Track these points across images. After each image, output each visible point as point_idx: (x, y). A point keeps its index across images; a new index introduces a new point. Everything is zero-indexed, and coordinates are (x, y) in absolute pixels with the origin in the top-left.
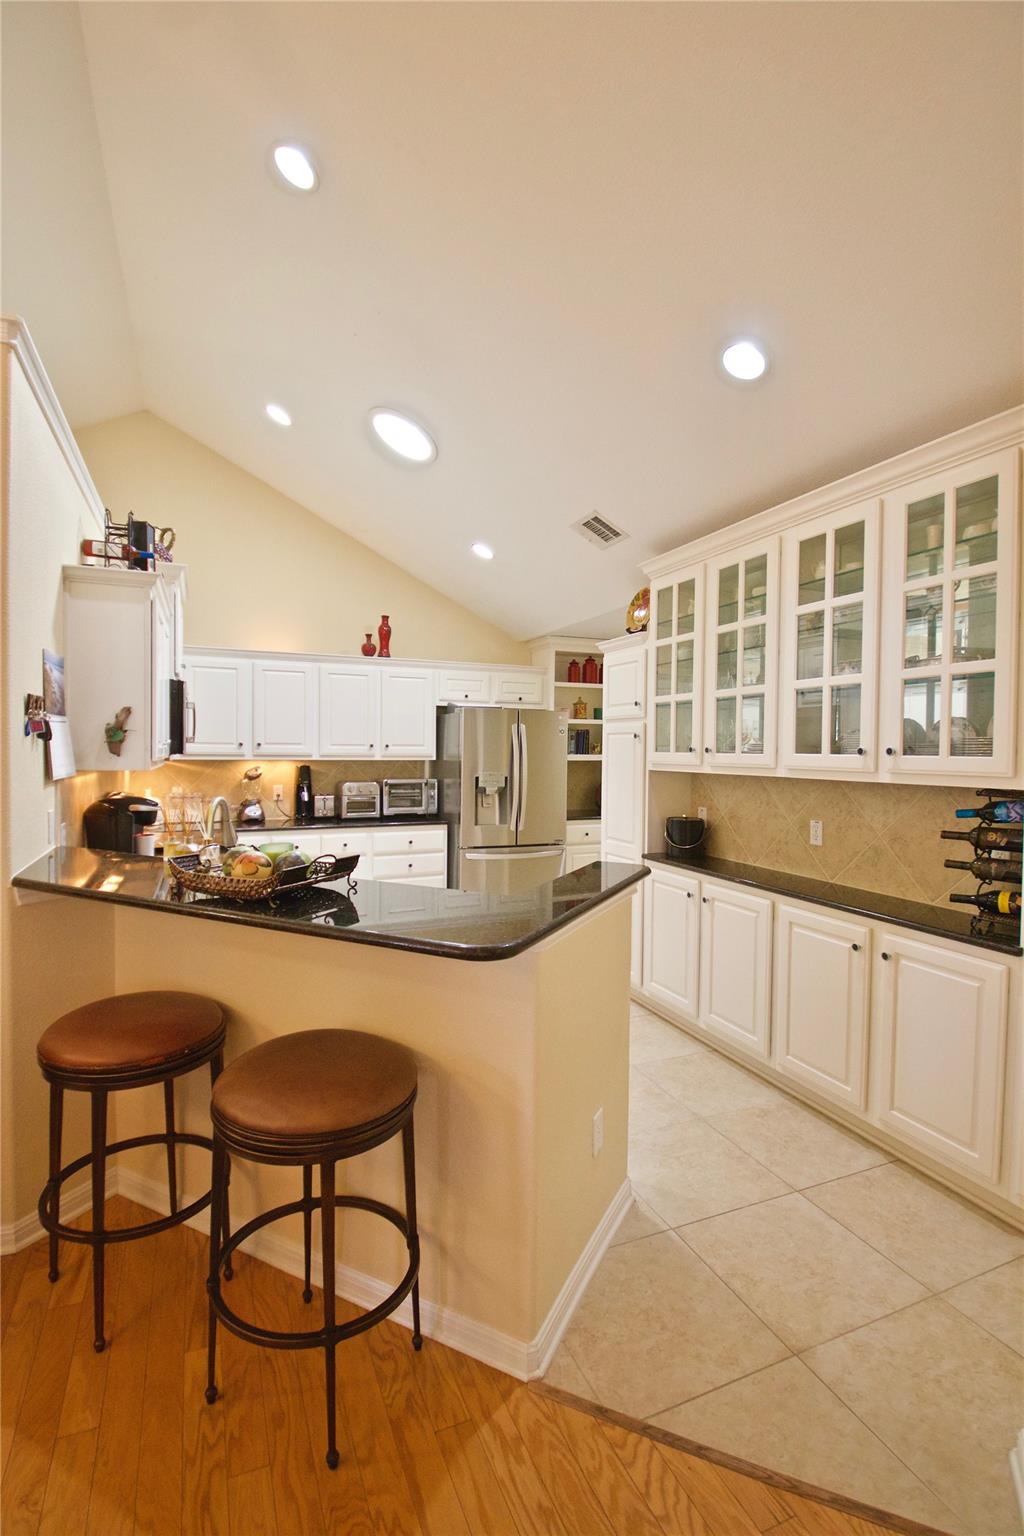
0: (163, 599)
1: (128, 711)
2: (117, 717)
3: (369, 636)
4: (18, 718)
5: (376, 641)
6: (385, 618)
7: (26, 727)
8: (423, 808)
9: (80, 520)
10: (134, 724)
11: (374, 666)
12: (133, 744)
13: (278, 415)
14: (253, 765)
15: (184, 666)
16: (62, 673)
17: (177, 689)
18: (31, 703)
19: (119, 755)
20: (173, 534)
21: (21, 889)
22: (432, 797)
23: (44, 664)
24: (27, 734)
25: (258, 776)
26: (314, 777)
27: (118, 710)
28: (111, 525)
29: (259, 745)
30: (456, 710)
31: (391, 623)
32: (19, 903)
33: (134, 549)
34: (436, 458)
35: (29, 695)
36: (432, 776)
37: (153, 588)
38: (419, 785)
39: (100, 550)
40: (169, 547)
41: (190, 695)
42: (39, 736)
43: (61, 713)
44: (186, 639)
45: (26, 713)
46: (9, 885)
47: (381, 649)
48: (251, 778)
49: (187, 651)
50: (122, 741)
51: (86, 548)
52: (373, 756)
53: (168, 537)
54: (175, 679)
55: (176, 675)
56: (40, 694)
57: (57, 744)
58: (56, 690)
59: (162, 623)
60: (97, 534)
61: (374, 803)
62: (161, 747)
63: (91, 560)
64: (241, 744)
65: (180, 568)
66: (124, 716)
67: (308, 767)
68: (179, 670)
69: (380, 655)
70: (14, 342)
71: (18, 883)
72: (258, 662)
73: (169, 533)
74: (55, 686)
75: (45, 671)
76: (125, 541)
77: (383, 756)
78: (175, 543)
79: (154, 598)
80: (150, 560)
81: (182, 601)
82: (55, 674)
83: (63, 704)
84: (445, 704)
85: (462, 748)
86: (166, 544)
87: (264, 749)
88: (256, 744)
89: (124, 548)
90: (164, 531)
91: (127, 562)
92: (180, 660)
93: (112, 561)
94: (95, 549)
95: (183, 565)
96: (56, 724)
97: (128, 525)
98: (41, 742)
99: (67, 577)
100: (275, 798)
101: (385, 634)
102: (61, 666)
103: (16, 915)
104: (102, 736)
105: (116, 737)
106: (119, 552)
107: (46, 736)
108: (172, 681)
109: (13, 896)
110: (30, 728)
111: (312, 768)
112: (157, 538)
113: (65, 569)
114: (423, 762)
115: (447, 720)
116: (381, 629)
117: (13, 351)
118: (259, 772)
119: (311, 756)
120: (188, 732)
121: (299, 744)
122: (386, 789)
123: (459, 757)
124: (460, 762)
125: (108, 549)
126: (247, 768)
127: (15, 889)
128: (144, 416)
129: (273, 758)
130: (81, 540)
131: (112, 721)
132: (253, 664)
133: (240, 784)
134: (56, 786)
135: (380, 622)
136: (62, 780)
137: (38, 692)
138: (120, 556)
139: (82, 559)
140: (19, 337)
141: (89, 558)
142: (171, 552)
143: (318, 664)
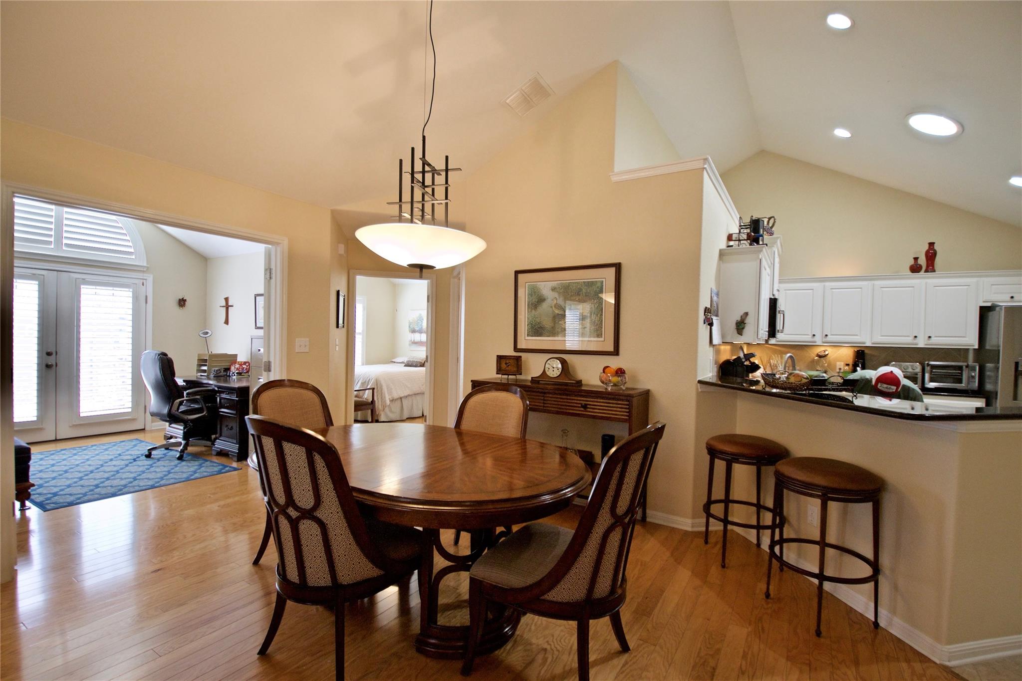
0: (767, 258)
1: (746, 314)
2: (741, 317)
3: (916, 259)
4: (702, 317)
5: (922, 261)
6: (931, 244)
7: (704, 321)
8: (963, 385)
9: (728, 225)
10: (749, 320)
11: (922, 281)
12: (749, 330)
13: (842, 133)
14: (823, 349)
15: (778, 291)
16: (718, 297)
17: (773, 303)
18: (707, 310)
19: (742, 335)
20: (775, 220)
21: (701, 385)
22: (973, 377)
23: (711, 294)
24: (704, 323)
25: (826, 356)
26: (867, 358)
27: (742, 313)
28: (742, 224)
29: (826, 335)
30: (997, 309)
31: (936, 247)
32: (700, 390)
33: (753, 234)
34: (963, 130)
35: (706, 307)
36: (975, 361)
37: (762, 253)
38: (960, 368)
39: (736, 238)
40: (772, 227)
41: (781, 306)
42: (709, 324)
43: (717, 316)
44: (780, 275)
45: (705, 315)
46: (697, 382)
47: (928, 266)
48: (820, 357)
49: (780, 282)
50: (743, 328)
51: (730, 238)
52: (917, 344)
53: (772, 221)
54: (773, 297)
55: (773, 295)
56: (710, 307)
57: (715, 328)
58: (715, 305)
59: (765, 269)
60: (735, 230)
61: (917, 378)
62: (762, 332)
63: (731, 243)
64: (814, 335)
65: (777, 238)
66: (745, 316)
67: (863, 351)
68: (776, 293)
69: (926, 271)
70: (705, 166)
71: (700, 382)
72: (827, 284)
73: (773, 219)
74: (715, 303)
75: (711, 296)
76: (748, 231)
77: (926, 345)
78: (776, 224)
79: (762, 258)
80: (761, 238)
81: (779, 255)
82: (715, 298)
83: (718, 311)
84: (989, 304)
85: (1001, 340)
86: (770, 225)
87: (830, 338)
88: (824, 335)
89: (748, 234)
90: (770, 219)
91: (749, 241)
92: (776, 286)
93: (742, 242)
94: (734, 237)
95: (778, 236)
96: (715, 320)
97: (750, 222)
98: (709, 327)
99: (722, 254)
100: (838, 370)
101: (931, 255)
102: (718, 295)
103: (699, 395)
104: (734, 326)
105: (740, 326)
106: (745, 237)
107: (711, 325)
108: (770, 299)
109: (697, 386)
110: (706, 321)
111: (866, 351)
112: (766, 223)
113: (720, 250)
114: (968, 349)
115: (990, 317)
116: (927, 253)
117: (705, 170)
118: (827, 353)
119: (864, 343)
120: (779, 326)
121: (857, 335)
122: (928, 369)
123: (999, 346)
124: (999, 351)
125: (740, 236)
126: (819, 350)
127: (699, 384)
128: (762, 154)
129: (836, 345)
130: (727, 234)
131: (739, 319)
132: (824, 286)
133: (813, 361)
134: (713, 348)
135: (926, 247)
136: (716, 345)
137: (709, 306)
138: (746, 239)
139: (728, 243)
140: (707, 163)
141: (731, 242)
142: (773, 229)
143: (873, 282)
